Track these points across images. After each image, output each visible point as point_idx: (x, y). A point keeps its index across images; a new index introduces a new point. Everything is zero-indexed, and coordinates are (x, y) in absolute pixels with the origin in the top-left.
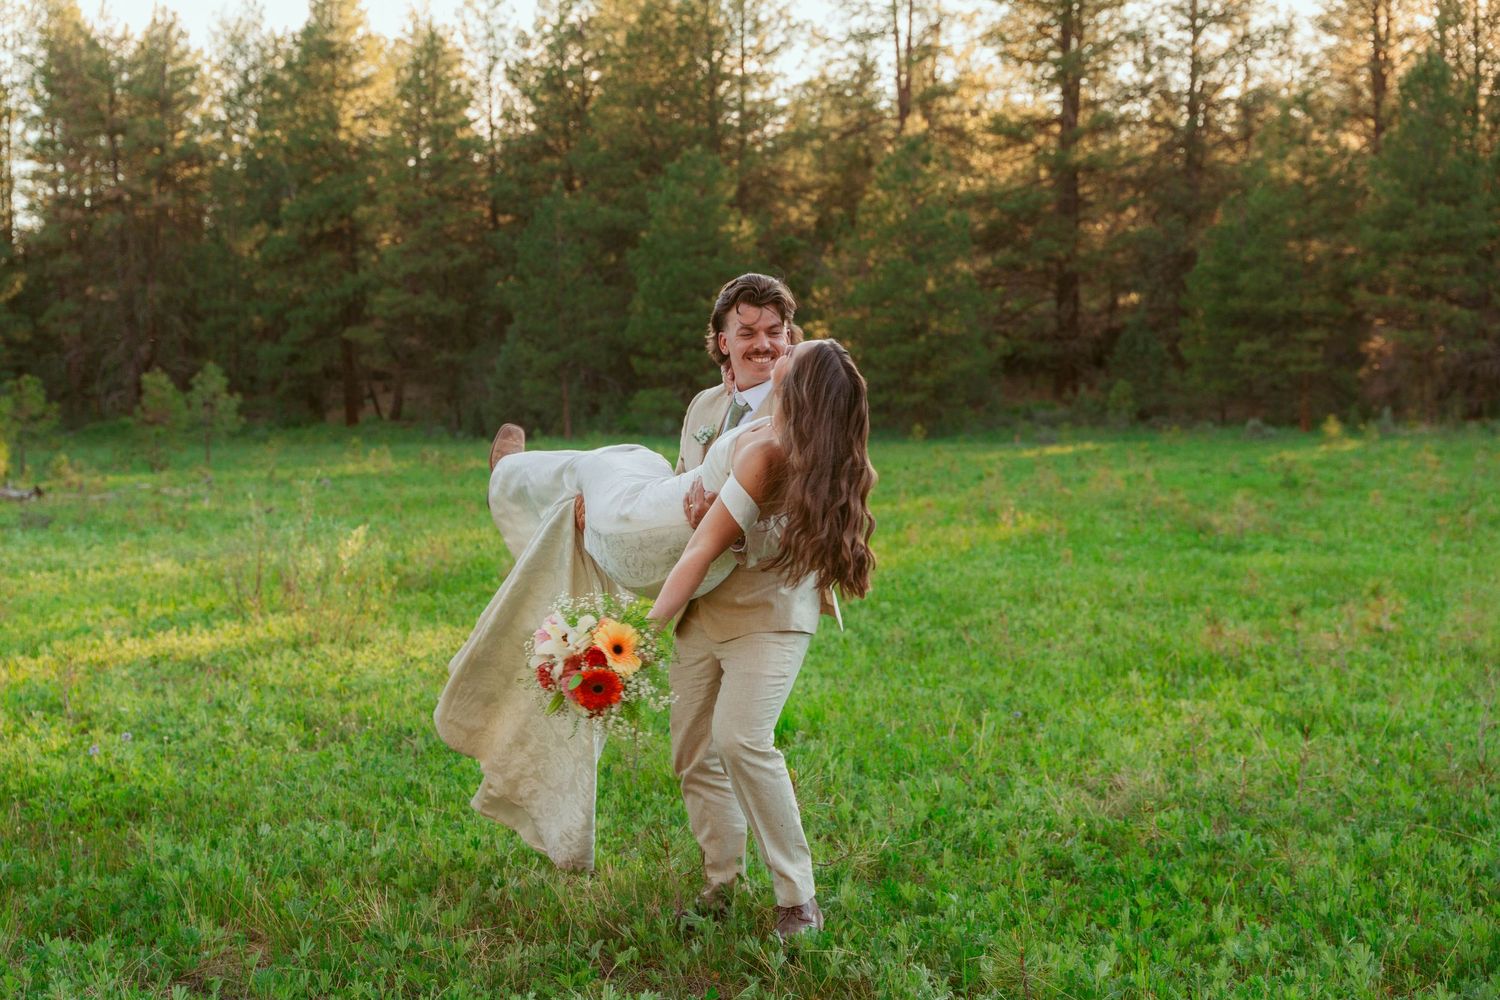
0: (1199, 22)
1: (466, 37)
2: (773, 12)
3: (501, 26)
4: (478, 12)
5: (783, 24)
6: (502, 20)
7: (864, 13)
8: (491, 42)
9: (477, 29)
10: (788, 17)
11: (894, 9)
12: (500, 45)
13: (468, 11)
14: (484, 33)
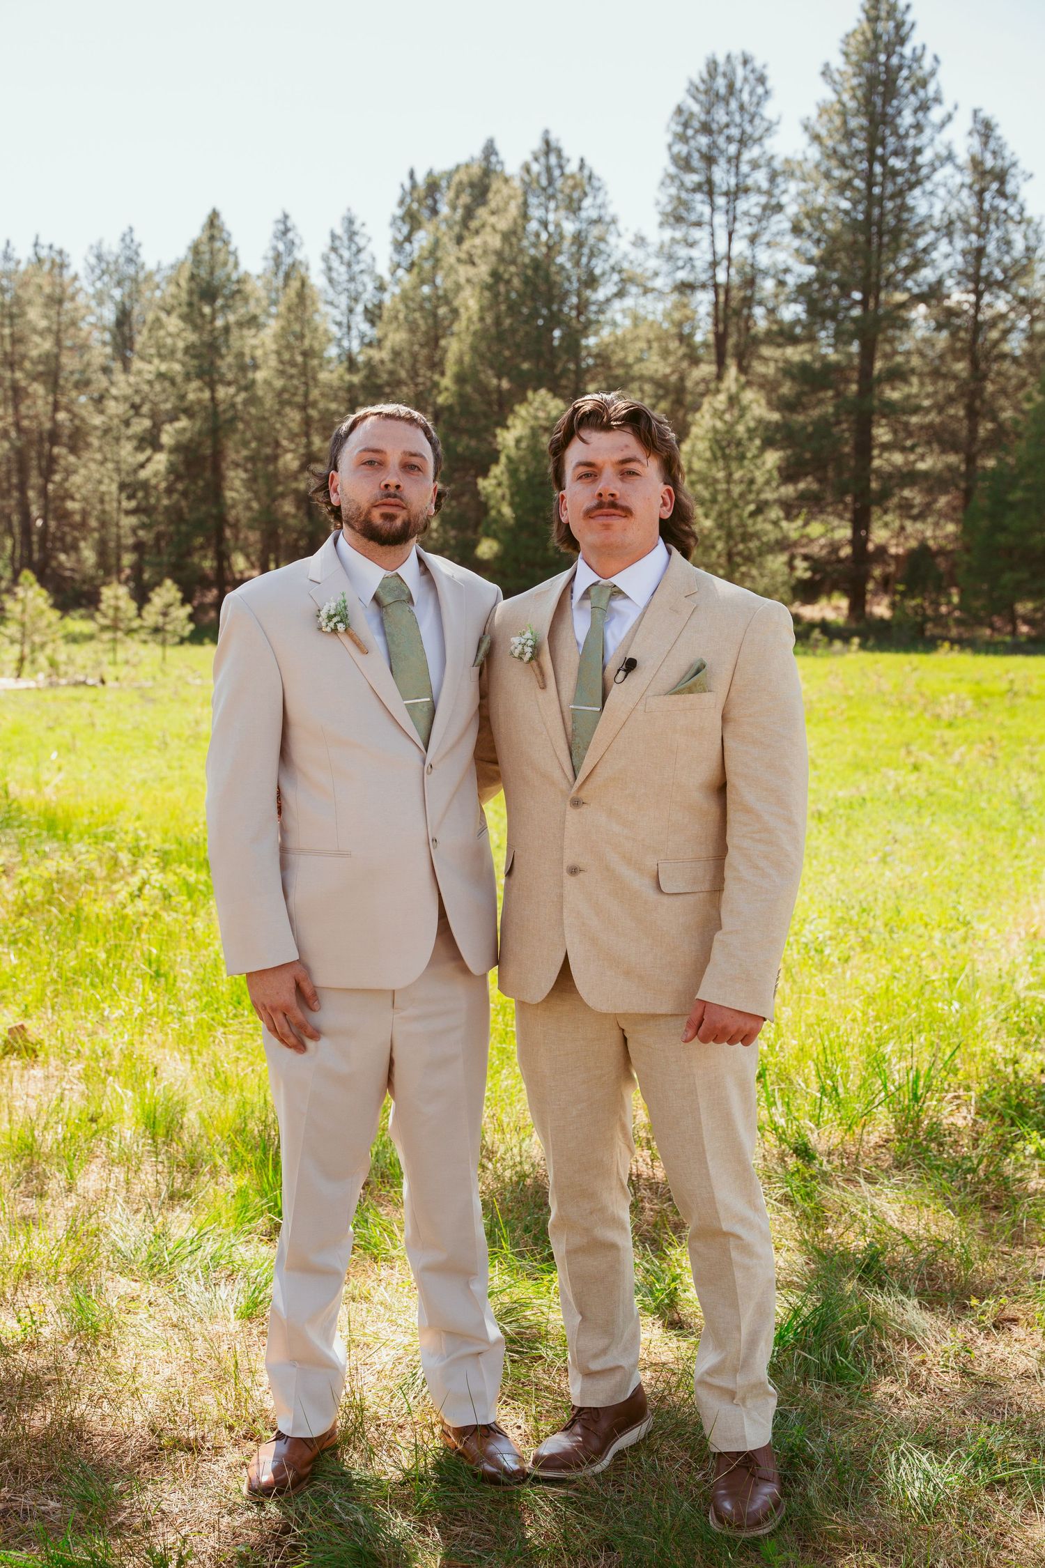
0: (982, 286)
1: (331, 281)
2: (607, 267)
3: (362, 272)
4: (341, 257)
5: (616, 277)
6: (362, 266)
7: (688, 266)
8: (352, 286)
9: (341, 272)
10: (620, 272)
11: (714, 264)
12: (360, 289)
13: (333, 256)
14: (345, 277)
